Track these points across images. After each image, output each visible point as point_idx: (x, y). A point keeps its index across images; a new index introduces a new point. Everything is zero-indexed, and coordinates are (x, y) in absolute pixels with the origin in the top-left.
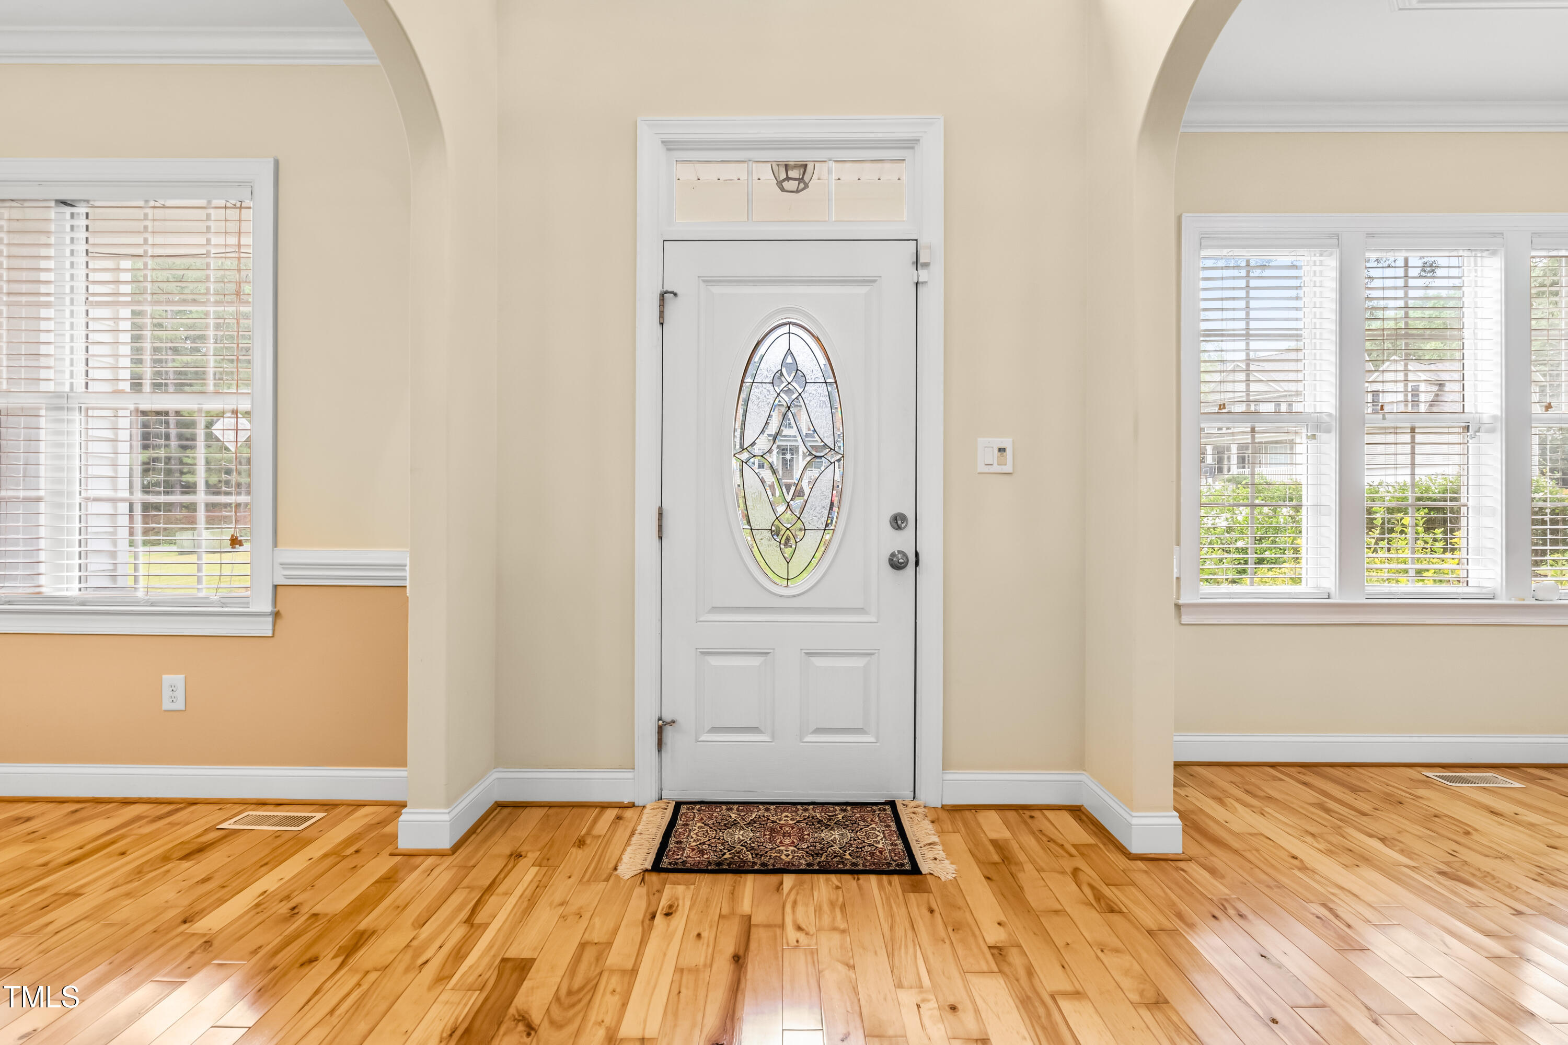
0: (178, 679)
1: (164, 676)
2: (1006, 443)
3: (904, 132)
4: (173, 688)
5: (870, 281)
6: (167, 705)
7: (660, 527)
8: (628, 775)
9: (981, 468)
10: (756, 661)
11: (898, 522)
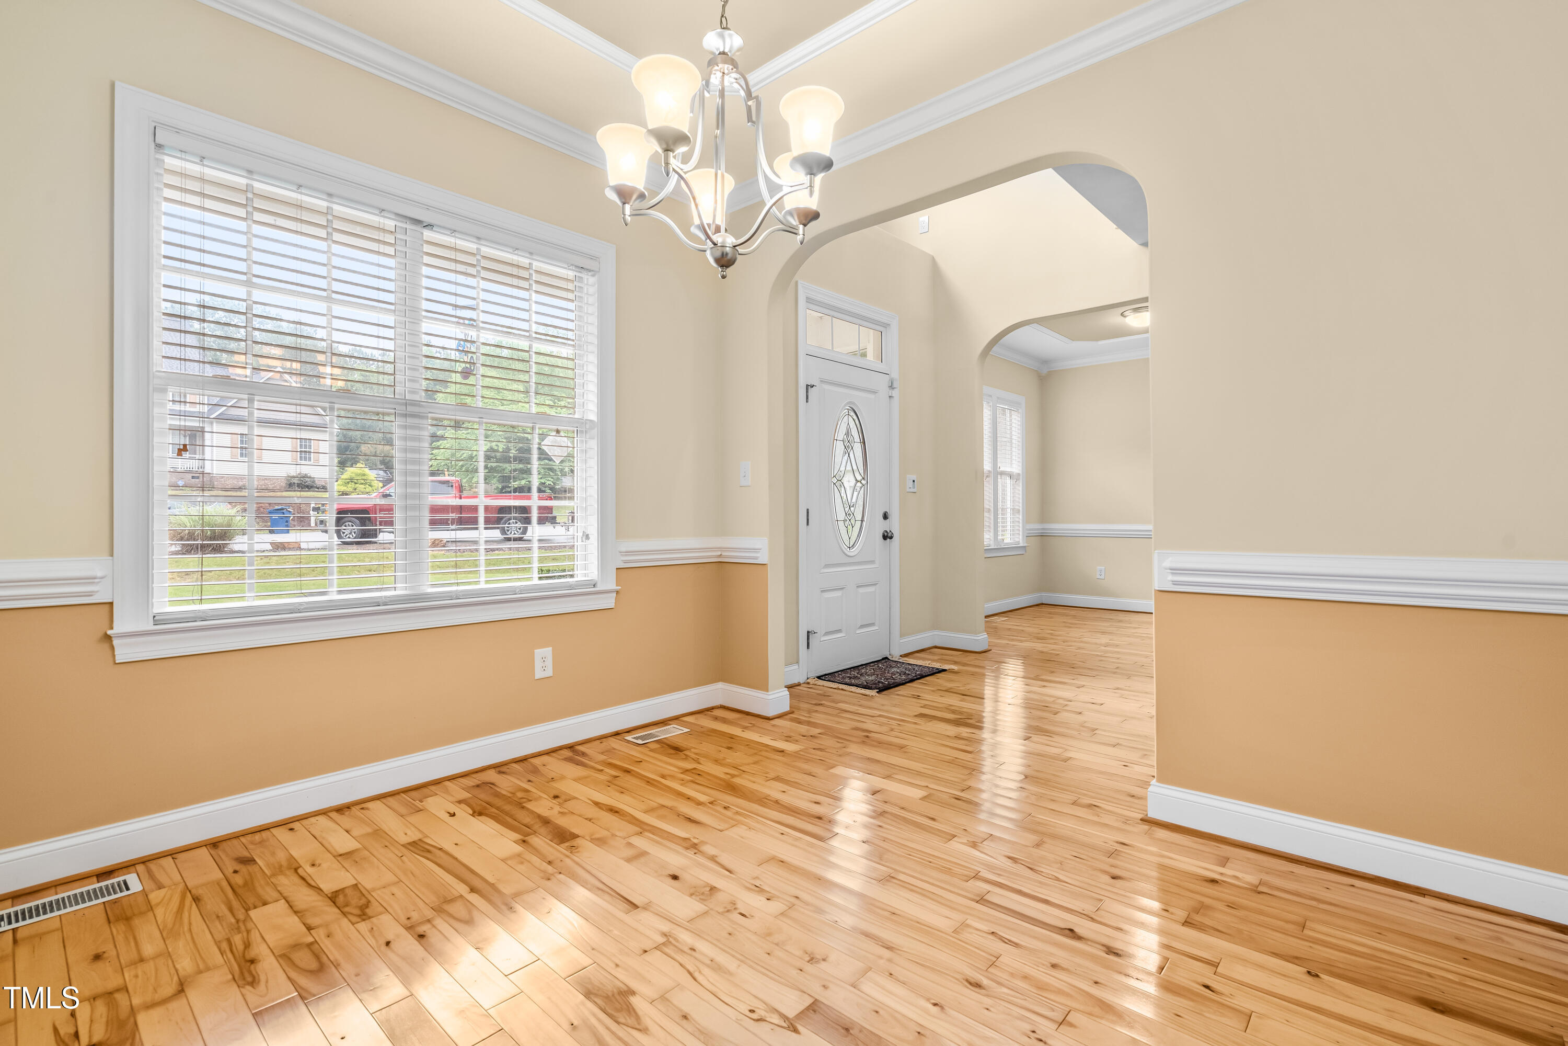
0: (547, 651)
1: (535, 651)
2: (914, 478)
3: (884, 319)
4: (544, 659)
5: (875, 392)
6: (539, 674)
7: (808, 520)
8: (796, 667)
9: (908, 490)
10: (838, 594)
11: (885, 517)
